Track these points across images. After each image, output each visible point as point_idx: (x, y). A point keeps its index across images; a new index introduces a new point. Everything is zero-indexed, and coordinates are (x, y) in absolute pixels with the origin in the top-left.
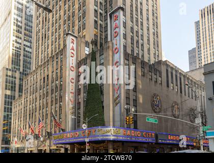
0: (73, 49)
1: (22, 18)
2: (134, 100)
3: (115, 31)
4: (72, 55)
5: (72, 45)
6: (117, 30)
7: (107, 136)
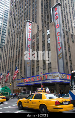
0: (30, 29)
1: (2, 21)
2: (69, 57)
3: (56, 16)
4: (29, 32)
5: (29, 27)
6: (57, 15)
7: (56, 79)
